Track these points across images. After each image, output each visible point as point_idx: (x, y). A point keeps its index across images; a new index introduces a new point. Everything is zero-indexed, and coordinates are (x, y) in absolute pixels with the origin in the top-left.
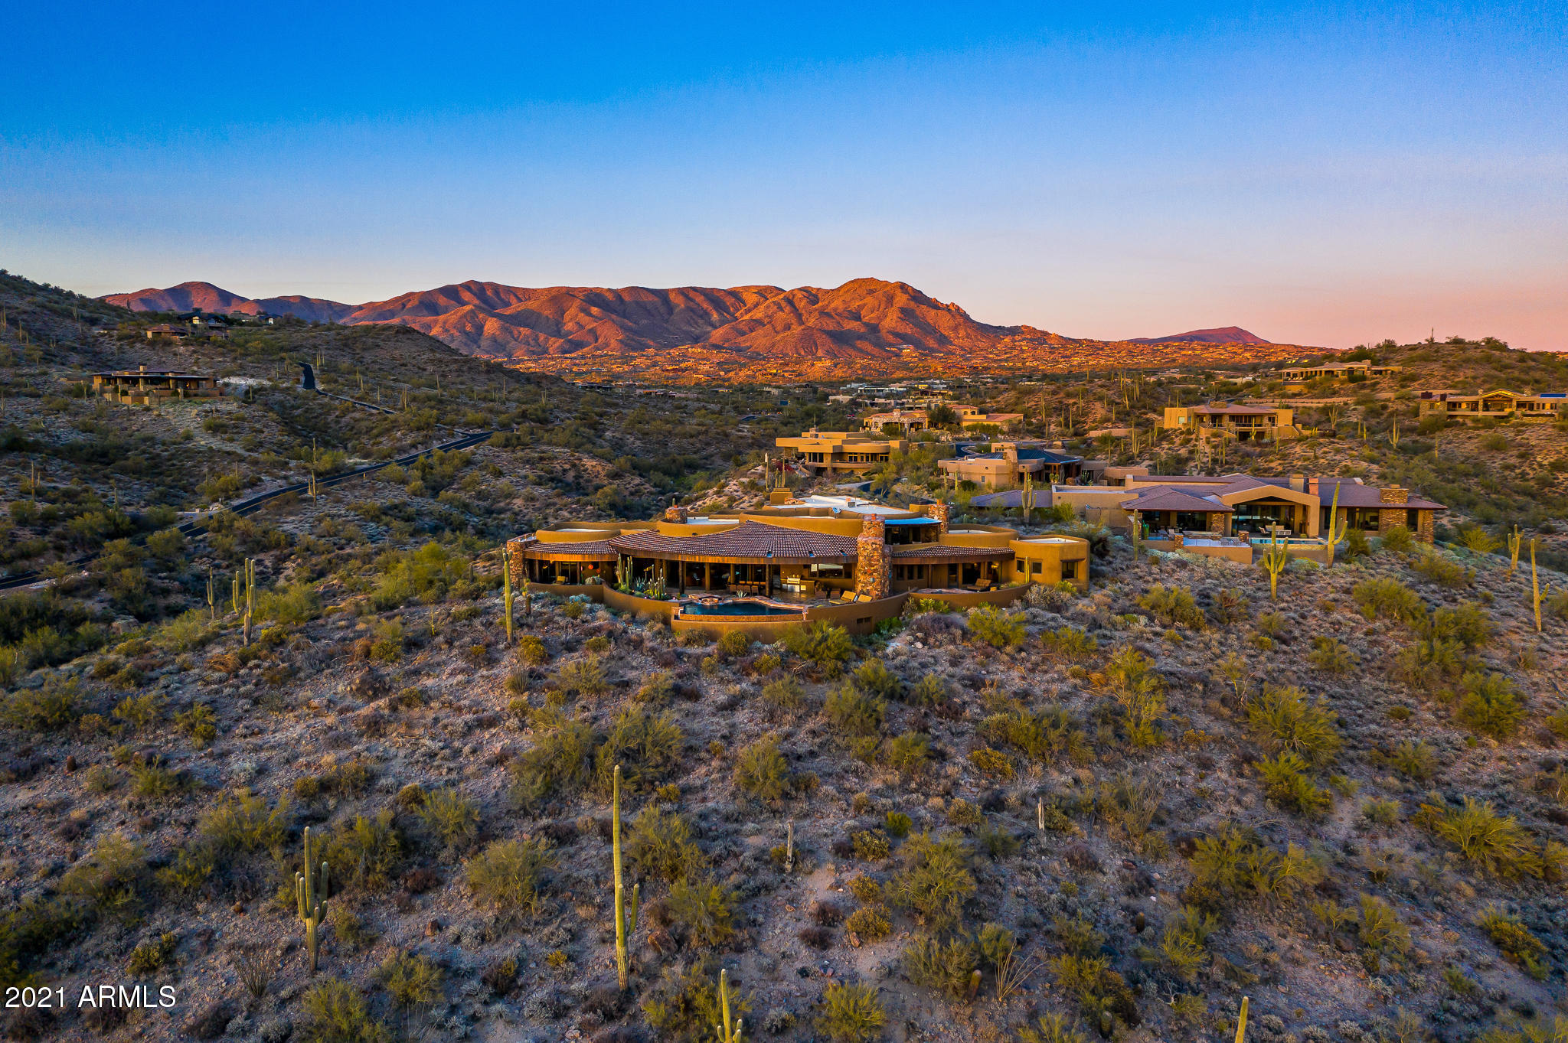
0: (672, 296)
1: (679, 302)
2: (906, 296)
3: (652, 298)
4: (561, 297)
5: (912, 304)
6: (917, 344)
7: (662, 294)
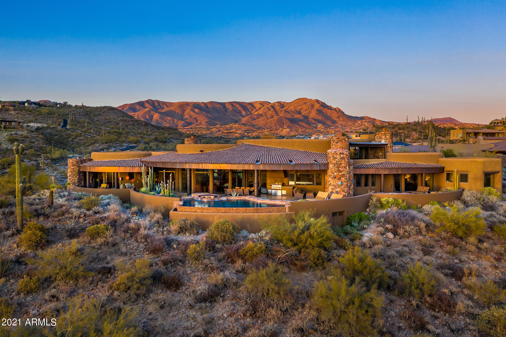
0: (227, 105)
1: (230, 107)
2: (319, 105)
3: (219, 106)
4: (183, 106)
5: (321, 107)
6: (324, 124)
7: (223, 104)
